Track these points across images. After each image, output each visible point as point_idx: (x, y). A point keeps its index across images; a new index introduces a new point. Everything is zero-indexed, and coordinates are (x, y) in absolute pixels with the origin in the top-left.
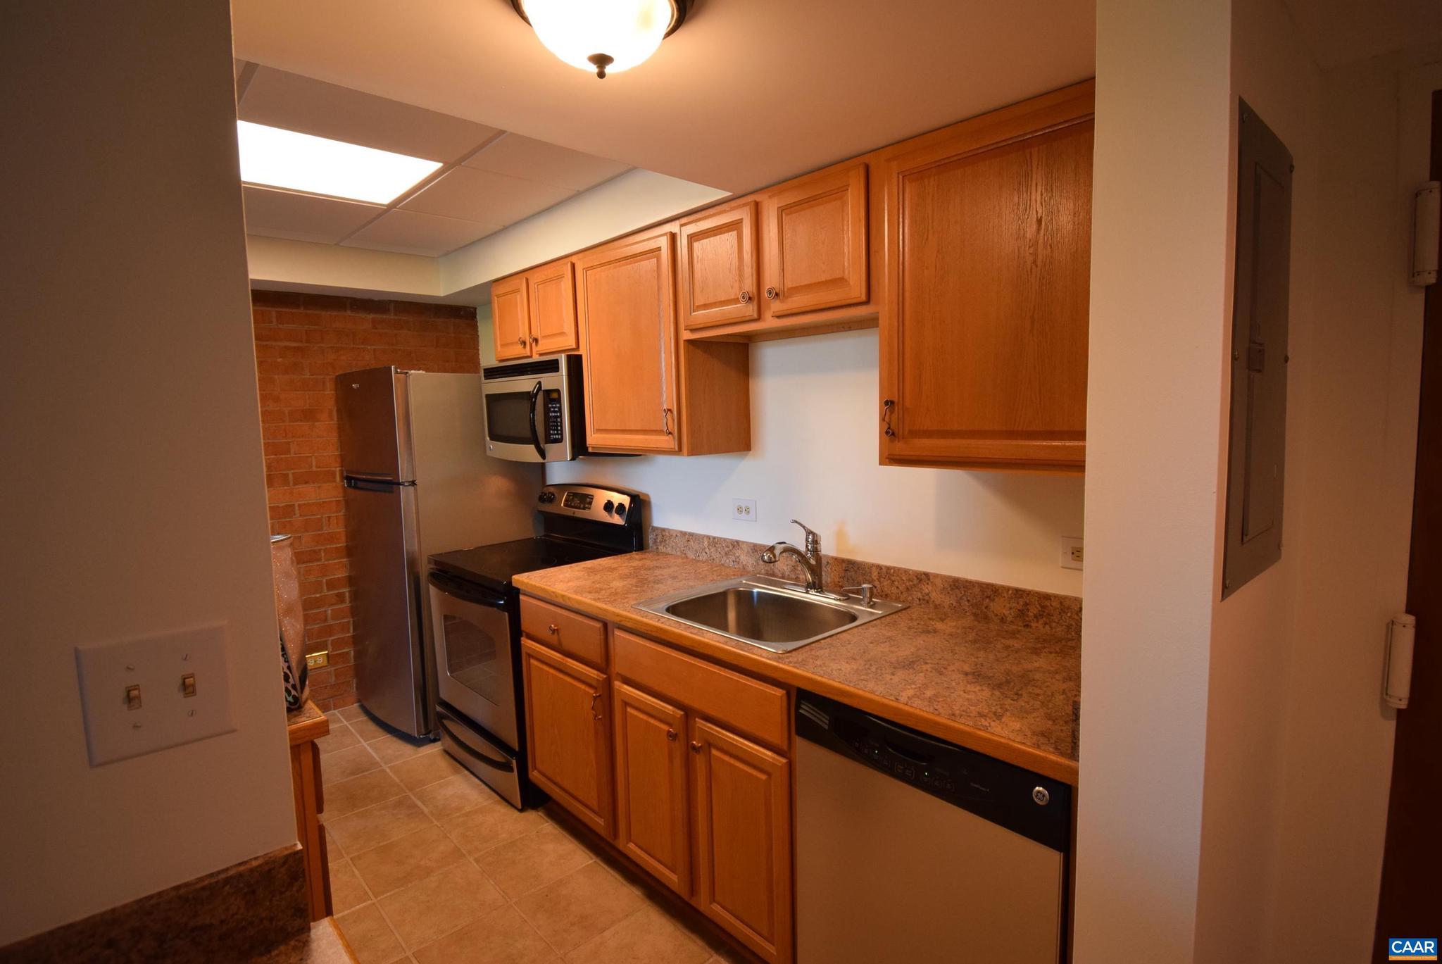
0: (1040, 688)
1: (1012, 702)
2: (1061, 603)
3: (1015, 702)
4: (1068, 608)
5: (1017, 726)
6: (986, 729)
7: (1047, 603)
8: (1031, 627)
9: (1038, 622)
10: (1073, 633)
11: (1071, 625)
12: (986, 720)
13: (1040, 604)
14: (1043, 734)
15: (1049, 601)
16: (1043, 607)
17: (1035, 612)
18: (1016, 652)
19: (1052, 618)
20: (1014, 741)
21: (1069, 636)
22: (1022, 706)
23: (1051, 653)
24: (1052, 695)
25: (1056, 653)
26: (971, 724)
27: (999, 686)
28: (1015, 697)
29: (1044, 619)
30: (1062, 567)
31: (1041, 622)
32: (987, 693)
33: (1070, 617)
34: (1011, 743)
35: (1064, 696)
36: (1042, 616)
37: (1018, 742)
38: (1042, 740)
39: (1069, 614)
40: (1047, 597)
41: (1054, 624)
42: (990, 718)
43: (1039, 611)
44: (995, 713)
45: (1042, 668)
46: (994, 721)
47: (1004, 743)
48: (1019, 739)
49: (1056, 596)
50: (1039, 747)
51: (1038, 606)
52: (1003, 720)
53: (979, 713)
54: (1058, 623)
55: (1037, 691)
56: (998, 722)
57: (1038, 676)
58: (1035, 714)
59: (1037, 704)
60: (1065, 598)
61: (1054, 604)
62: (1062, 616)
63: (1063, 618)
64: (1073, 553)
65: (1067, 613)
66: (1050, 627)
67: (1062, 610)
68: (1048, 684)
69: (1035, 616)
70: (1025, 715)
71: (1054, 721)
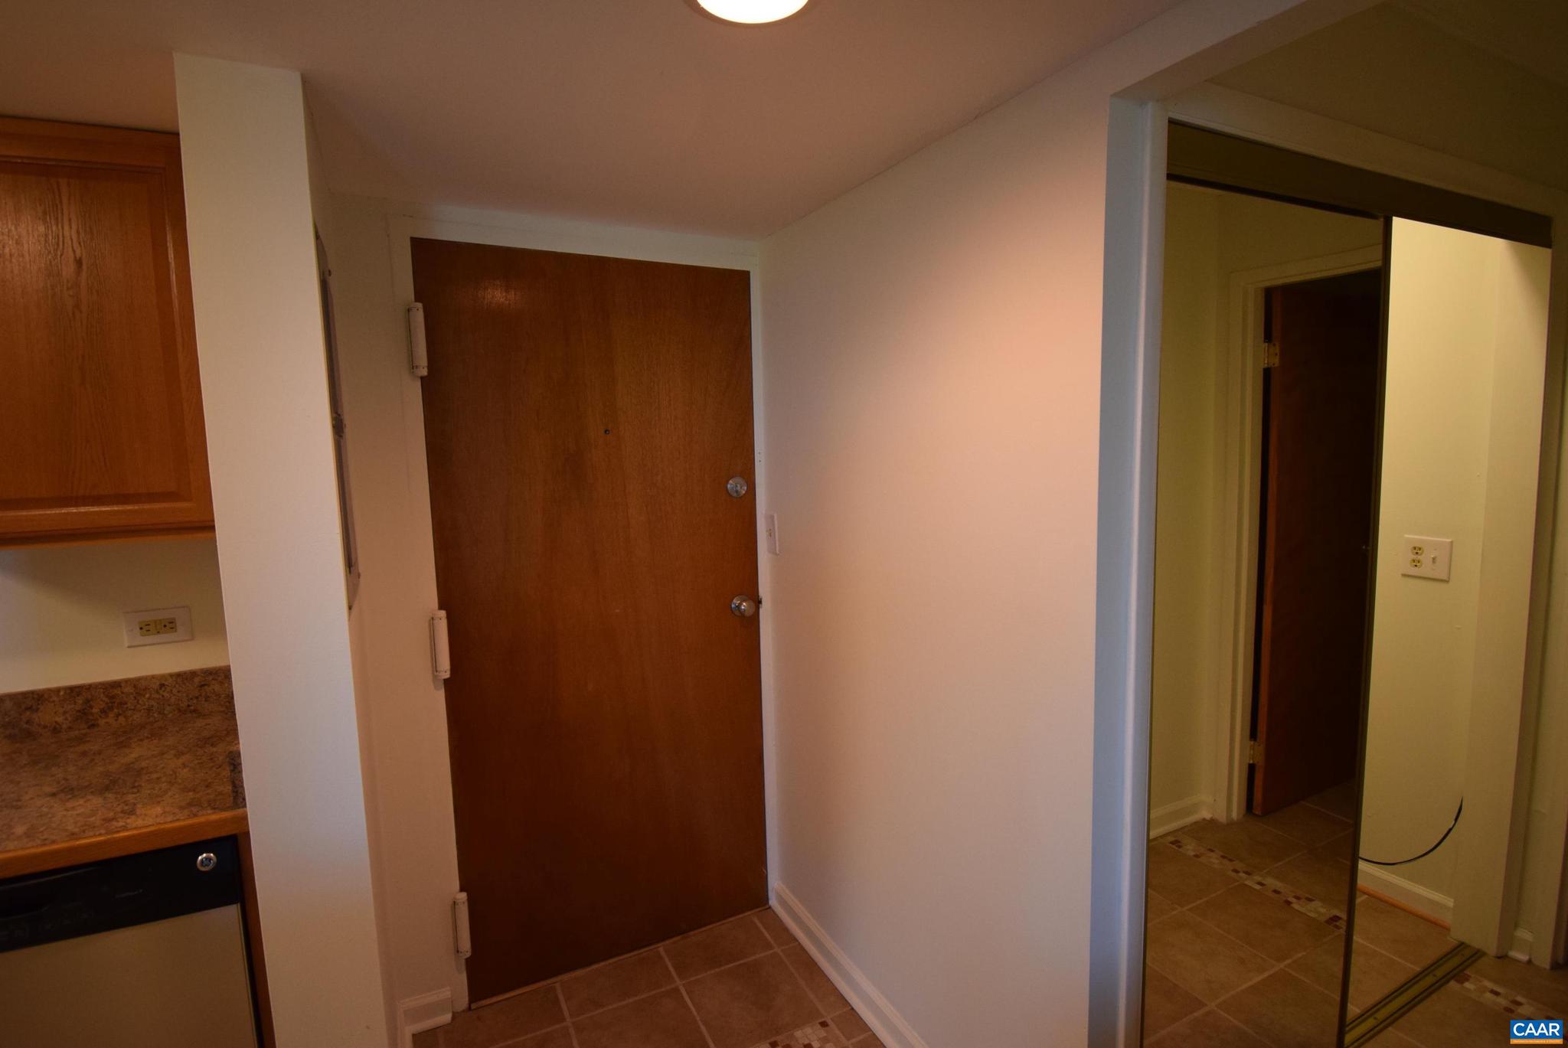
0: (157, 772)
1: (134, 796)
2: (135, 686)
3: (138, 795)
4: (146, 689)
5: (159, 810)
6: (125, 828)
7: (117, 691)
8: (98, 725)
9: (107, 716)
10: (156, 715)
11: (152, 706)
12: (118, 821)
13: (107, 696)
14: (190, 805)
15: (119, 689)
16: (113, 697)
17: (102, 707)
18: (100, 754)
19: (125, 706)
20: (165, 823)
21: (152, 719)
22: (149, 794)
23: (141, 740)
24: (175, 773)
25: (147, 738)
26: (103, 831)
27: (107, 788)
28: (135, 790)
29: (116, 710)
30: (129, 647)
31: (111, 715)
32: (96, 801)
33: (149, 699)
34: (162, 827)
35: (188, 769)
36: (111, 709)
37: (171, 822)
38: (194, 810)
39: (147, 696)
40: (116, 684)
41: (130, 712)
42: (122, 818)
43: (107, 703)
44: (123, 812)
45: (142, 756)
46: (128, 818)
47: (156, 831)
48: (170, 818)
49: (127, 681)
50: (195, 815)
51: (104, 699)
52: (138, 812)
53: (104, 820)
54: (134, 710)
55: (155, 776)
56: (133, 817)
57: (144, 764)
58: (170, 794)
59: (164, 786)
60: (139, 679)
61: (126, 690)
62: (138, 701)
63: (140, 702)
64: (141, 628)
65: (144, 696)
66: (125, 717)
67: (137, 693)
68: (162, 765)
69: (103, 711)
70: (159, 799)
71: (194, 791)
